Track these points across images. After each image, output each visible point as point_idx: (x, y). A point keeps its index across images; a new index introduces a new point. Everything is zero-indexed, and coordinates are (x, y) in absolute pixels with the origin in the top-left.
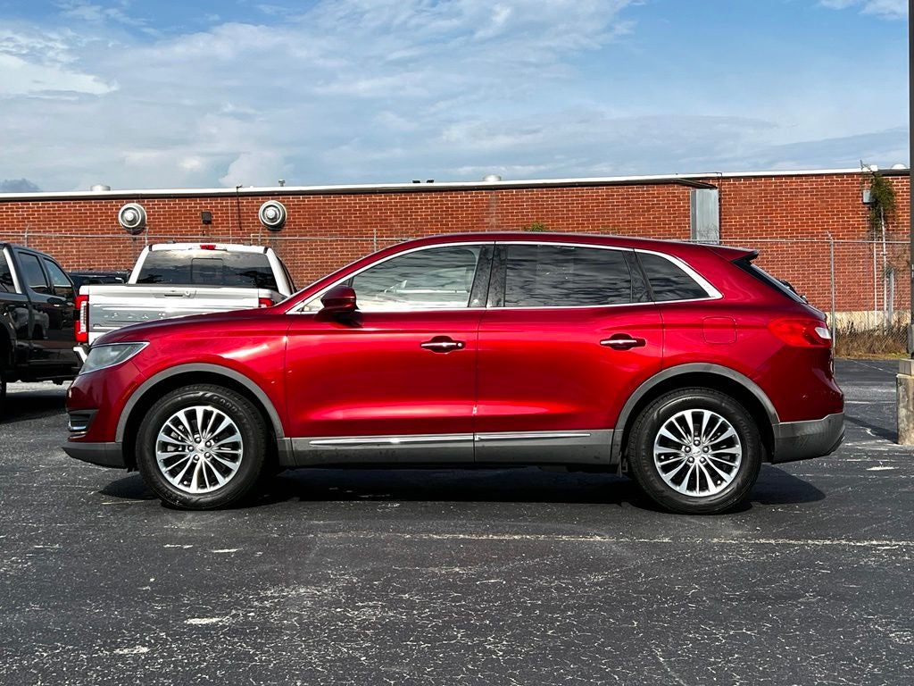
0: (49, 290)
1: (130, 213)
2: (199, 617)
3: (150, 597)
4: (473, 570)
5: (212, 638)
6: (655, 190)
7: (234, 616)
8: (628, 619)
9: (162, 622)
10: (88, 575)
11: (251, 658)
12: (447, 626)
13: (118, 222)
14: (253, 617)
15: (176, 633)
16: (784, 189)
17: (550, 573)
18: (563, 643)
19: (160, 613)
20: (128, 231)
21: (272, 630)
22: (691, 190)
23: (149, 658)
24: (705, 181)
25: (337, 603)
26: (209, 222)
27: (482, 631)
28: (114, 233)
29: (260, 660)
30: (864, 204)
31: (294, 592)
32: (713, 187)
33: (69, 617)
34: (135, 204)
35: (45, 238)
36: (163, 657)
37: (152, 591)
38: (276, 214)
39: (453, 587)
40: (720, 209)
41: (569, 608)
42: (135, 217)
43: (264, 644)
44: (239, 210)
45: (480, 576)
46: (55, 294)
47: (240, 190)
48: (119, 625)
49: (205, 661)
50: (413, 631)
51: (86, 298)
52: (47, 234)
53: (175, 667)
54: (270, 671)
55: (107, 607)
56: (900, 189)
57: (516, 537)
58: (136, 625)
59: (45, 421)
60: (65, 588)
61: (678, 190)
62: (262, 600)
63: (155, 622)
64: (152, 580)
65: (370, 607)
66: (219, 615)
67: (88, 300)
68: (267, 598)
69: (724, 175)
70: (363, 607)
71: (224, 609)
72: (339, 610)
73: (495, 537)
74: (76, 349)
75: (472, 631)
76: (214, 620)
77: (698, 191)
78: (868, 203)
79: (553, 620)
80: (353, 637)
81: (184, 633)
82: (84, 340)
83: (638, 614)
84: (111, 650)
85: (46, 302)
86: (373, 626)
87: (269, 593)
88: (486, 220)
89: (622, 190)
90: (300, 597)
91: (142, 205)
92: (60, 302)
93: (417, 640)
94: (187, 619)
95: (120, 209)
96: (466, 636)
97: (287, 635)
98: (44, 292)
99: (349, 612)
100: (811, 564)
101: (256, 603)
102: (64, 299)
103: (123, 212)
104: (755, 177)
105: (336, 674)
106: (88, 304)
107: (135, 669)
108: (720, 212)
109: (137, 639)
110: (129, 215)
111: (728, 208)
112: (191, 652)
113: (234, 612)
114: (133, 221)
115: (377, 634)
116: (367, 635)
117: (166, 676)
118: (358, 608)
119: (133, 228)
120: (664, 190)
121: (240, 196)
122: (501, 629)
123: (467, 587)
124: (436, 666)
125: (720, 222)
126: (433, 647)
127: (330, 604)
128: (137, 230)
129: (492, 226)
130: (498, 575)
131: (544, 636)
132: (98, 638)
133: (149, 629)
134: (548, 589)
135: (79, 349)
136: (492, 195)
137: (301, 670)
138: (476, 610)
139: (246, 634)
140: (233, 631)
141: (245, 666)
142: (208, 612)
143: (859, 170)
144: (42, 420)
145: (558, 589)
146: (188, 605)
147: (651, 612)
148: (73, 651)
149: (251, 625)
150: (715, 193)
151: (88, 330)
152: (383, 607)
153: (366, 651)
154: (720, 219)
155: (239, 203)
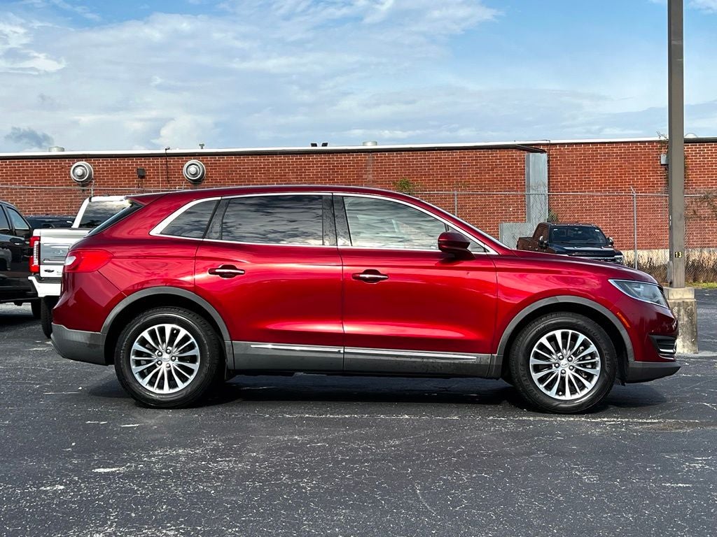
0: (11, 232)
1: (80, 170)
2: (103, 468)
3: (71, 455)
4: (308, 438)
5: (110, 480)
6: (498, 153)
7: (127, 467)
8: (405, 468)
9: (76, 470)
10: (27, 441)
11: (135, 492)
12: (277, 472)
13: (70, 177)
14: (142, 468)
15: (85, 477)
16: (599, 153)
17: (362, 439)
18: (354, 482)
19: (75, 465)
20: (78, 183)
21: (153, 476)
22: (526, 154)
23: (63, 492)
24: (537, 147)
25: (204, 459)
26: (143, 177)
27: (301, 475)
28: (68, 186)
29: (141, 493)
30: (662, 165)
31: (174, 452)
32: (543, 151)
33: (11, 468)
34: (84, 162)
35: (11, 189)
36: (74, 492)
37: (73, 451)
38: (197, 171)
39: (290, 449)
40: (549, 169)
41: (367, 461)
42: (84, 173)
43: (146, 484)
44: (167, 167)
45: (311, 441)
46: (16, 235)
47: (168, 151)
48: (46, 472)
49: (102, 494)
50: (253, 475)
51: (38, 238)
52: (13, 186)
53: (81, 497)
54: (147, 500)
55: (39, 462)
56: (690, 153)
57: (347, 416)
58: (58, 472)
59: (7, 334)
60: (10, 450)
61: (516, 154)
62: (150, 457)
63: (72, 471)
64: (73, 444)
65: (226, 461)
66: (117, 466)
67: (40, 240)
68: (154, 456)
69: (552, 142)
70: (221, 461)
71: (123, 462)
72: (203, 463)
73: (331, 416)
74: (30, 278)
75: (294, 475)
76: (114, 469)
77: (531, 154)
78: (664, 165)
79: (353, 468)
80: (209, 479)
81: (91, 477)
82: (37, 272)
83: (414, 465)
84: (38, 488)
85: (9, 241)
86: (226, 473)
87: (156, 452)
88: (364, 177)
89: (471, 154)
90: (178, 455)
91: (89, 163)
92: (20, 241)
93: (254, 481)
94: (94, 469)
95: (71, 166)
96: (289, 478)
97: (163, 478)
98: (7, 234)
99: (210, 464)
100: (552, 434)
101: (146, 459)
102: (23, 239)
103: (74, 168)
104: (576, 144)
105: (192, 501)
106: (40, 244)
107: (53, 499)
108: (549, 171)
109: (57, 481)
110: (79, 171)
111: (554, 168)
112: (94, 488)
113: (129, 464)
114: (82, 176)
115: (226, 478)
116: (219, 478)
117: (74, 503)
118: (217, 462)
119: (81, 182)
120: (505, 153)
121: (168, 156)
122: (315, 474)
123: (299, 449)
124: (262, 496)
125: (549, 179)
126: (263, 485)
127: (199, 459)
128: (85, 183)
129: (369, 181)
130: (325, 441)
131: (343, 478)
132: (30, 480)
133: (66, 476)
134: (357, 450)
135: (32, 278)
136: (368, 157)
137: (168, 499)
138: (300, 463)
139: (134, 478)
140: (125, 476)
141: (129, 497)
142: (110, 464)
143: (657, 139)
144: (5, 333)
145: (365, 449)
146: (96, 460)
147: (424, 464)
148: (11, 488)
149: (140, 472)
150: (545, 156)
151: (39, 264)
152: (235, 461)
153: (215, 488)
154: (549, 177)
155: (167, 161)
